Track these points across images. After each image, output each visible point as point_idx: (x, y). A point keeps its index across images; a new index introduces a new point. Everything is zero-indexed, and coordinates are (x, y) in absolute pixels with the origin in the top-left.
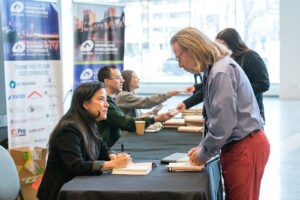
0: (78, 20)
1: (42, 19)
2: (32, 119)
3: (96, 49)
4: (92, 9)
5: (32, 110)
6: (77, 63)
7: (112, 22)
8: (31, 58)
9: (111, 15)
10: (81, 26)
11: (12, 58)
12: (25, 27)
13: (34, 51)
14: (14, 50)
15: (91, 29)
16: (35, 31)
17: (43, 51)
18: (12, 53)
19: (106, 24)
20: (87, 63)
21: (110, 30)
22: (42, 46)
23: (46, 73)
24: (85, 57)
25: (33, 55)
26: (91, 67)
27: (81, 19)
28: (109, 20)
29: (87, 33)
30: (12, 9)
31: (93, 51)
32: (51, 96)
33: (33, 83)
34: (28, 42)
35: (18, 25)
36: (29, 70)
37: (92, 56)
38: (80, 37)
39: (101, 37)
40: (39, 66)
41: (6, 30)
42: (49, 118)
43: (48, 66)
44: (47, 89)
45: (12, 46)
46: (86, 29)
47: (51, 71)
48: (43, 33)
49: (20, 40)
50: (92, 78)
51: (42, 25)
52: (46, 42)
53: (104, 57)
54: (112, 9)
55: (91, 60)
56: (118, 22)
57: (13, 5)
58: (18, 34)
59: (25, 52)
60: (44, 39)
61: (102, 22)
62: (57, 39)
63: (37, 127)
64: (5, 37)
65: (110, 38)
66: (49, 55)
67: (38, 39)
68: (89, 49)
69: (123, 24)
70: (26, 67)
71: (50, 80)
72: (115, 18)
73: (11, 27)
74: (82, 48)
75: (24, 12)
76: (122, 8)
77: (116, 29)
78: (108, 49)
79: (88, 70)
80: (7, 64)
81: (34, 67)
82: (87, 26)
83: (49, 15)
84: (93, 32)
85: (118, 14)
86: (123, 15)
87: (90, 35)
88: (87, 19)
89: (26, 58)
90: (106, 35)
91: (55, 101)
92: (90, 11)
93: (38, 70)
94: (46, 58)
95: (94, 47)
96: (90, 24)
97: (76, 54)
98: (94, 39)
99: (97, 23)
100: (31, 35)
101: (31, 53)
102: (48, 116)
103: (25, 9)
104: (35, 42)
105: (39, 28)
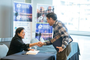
0: (38, 10)
1: (27, 9)
4: (43, 7)
6: (37, 23)
7: (49, 11)
8: (22, 21)
9: (49, 9)
10: (39, 12)
11: (16, 20)
12: (21, 11)
14: (17, 18)
15: (42, 13)
16: (24, 12)
17: (27, 19)
20: (41, 23)
22: (26, 17)
23: (27, 25)
24: (40, 21)
25: (23, 20)
26: (42, 24)
27: (39, 9)
28: (49, 10)
29: (41, 14)
30: (17, 6)
31: (43, 19)
32: (28, 32)
34: (22, 16)
35: (19, 11)
36: (21, 24)
37: (42, 21)
38: (39, 15)
40: (25, 23)
41: (15, 12)
42: (27, 39)
43: (28, 23)
45: (16, 17)
48: (27, 13)
49: (19, 15)
50: (42, 28)
51: (27, 11)
52: (28, 16)
54: (50, 7)
58: (19, 13)
59: (21, 19)
60: (27, 15)
61: (46, 11)
62: (32, 15)
64: (14, 14)
67: (25, 15)
69: (54, 12)
70: (21, 23)
71: (28, 28)
72: (51, 10)
73: (16, 11)
76: (54, 6)
79: (41, 25)
80: (14, 22)
82: (41, 12)
84: (43, 14)
85: (52, 8)
86: (54, 9)
88: (41, 10)
89: (21, 21)
91: (30, 34)
92: (42, 7)
94: (28, 21)
95: (43, 18)
97: (37, 20)
98: (43, 16)
99: (45, 11)
100: (23, 14)
101: (23, 19)
102: (27, 38)
103: (21, 6)
104: (24, 16)
105: (26, 12)
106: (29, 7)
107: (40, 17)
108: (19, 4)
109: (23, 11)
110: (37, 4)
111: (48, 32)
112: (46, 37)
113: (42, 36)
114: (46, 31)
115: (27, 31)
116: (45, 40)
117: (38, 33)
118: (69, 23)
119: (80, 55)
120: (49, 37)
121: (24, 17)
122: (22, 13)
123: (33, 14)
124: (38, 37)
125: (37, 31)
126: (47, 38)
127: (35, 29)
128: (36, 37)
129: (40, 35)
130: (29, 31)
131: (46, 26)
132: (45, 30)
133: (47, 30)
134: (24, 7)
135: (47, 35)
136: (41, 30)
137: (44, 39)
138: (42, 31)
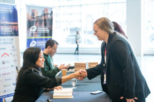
0: (29, 15)
1: (9, 14)
2: (3, 68)
3: (38, 31)
4: (36, 9)
5: (4, 63)
6: (28, 38)
8: (3, 35)
9: (46, 12)
10: (30, 18)
13: (5, 31)
15: (35, 20)
16: (5, 21)
17: (10, 31)
19: (43, 17)
20: (33, 38)
21: (45, 20)
22: (9, 29)
23: (11, 43)
24: (32, 34)
26: (35, 40)
28: (45, 15)
29: (33, 22)
31: (36, 31)
32: (14, 55)
33: (4, 49)
36: (2, 41)
37: (36, 34)
38: (30, 24)
39: (41, 24)
40: (7, 39)
43: (12, 39)
44: (12, 52)
46: (33, 20)
47: (14, 42)
50: (36, 46)
52: (11, 26)
53: (42, 35)
54: (46, 9)
55: (35, 36)
56: (49, 16)
61: (41, 16)
62: (17, 25)
63: (6, 73)
65: (45, 25)
66: (13, 33)
67: (7, 25)
68: (34, 30)
69: (52, 17)
71: (13, 47)
72: (48, 14)
74: (31, 30)
76: (51, 8)
77: (48, 20)
78: (44, 31)
81: (5, 40)
82: (34, 18)
83: (13, 12)
84: (37, 21)
85: (49, 12)
86: (52, 12)
87: (35, 22)
88: (33, 14)
90: (43, 23)
91: (16, 58)
93: (7, 41)
94: (12, 35)
95: (37, 29)
97: (28, 33)
98: (37, 25)
99: (38, 17)
100: (3, 23)
101: (3, 32)
102: (12, 66)
104: (5, 27)
106: (11, 11)
109: (4, 18)
121: (6, 29)
122: (2, 21)
130: (15, 53)
131: (42, 43)
134: (4, 10)
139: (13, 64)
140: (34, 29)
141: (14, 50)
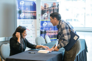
0: (42, 7)
1: (31, 6)
6: (41, 20)
7: (54, 8)
8: (26, 19)
9: (54, 5)
10: (43, 8)
11: (20, 18)
12: (25, 9)
13: (27, 16)
14: (21, 16)
15: (47, 10)
16: (28, 10)
18: (20, 17)
19: (52, 8)
20: (45, 20)
21: (53, 10)
23: (32, 23)
24: (44, 18)
26: (47, 22)
28: (53, 6)
29: (45, 11)
30: (20, 3)
31: (47, 16)
32: (33, 31)
34: (25, 14)
35: (22, 8)
36: (25, 22)
38: (43, 12)
41: (18, 10)
43: (32, 21)
45: (20, 15)
48: (31, 11)
49: (23, 13)
50: (47, 25)
51: (31, 8)
52: (31, 14)
54: (55, 3)
55: (47, 19)
56: (56, 7)
57: (21, 2)
58: (22, 11)
59: (24, 16)
60: (31, 13)
61: (51, 7)
62: (36, 13)
64: (17, 12)
66: (32, 17)
69: (58, 8)
70: (24, 21)
72: (55, 6)
73: (20, 9)
75: (24, 4)
76: (58, 3)
77: (56, 10)
79: (46, 23)
80: (18, 20)
82: (46, 9)
83: (33, 5)
84: (48, 11)
85: (56, 5)
86: (58, 5)
87: (46, 11)
88: (45, 6)
89: (24, 18)
91: (34, 32)
92: (47, 4)
93: (28, 22)
94: (32, 19)
96: (46, 8)
97: (42, 17)
98: (48, 13)
99: (49, 8)
100: (26, 12)
102: (31, 37)
103: (25, 3)
104: (28, 14)
105: (29, 9)
106: (32, 4)
107: (44, 14)
108: (22, 1)
109: (27, 8)
110: (41, 1)
111: (53, 29)
112: (51, 35)
113: (48, 33)
114: (51, 29)
115: (31, 29)
116: (50, 38)
117: (43, 31)
118: (74, 20)
119: (87, 52)
120: (54, 34)
123: (37, 11)
124: (43, 35)
125: (42, 28)
126: (53, 35)
127: (40, 26)
128: (41, 35)
129: (45, 32)
130: (34, 29)
132: (50, 27)
133: (52, 27)
134: (27, 4)
135: (52, 32)
136: (46, 27)
137: (49, 36)
138: (47, 29)
139: (32, 35)
140: (46, 15)
141: (33, 27)
